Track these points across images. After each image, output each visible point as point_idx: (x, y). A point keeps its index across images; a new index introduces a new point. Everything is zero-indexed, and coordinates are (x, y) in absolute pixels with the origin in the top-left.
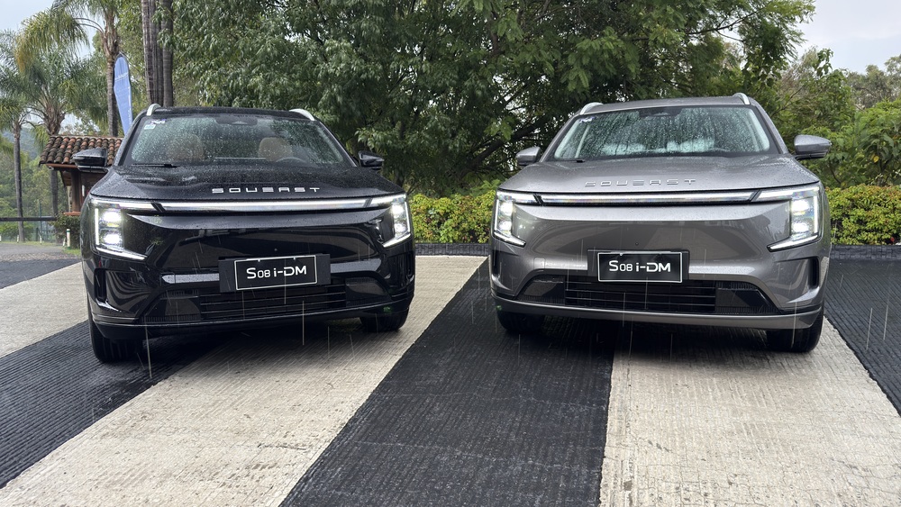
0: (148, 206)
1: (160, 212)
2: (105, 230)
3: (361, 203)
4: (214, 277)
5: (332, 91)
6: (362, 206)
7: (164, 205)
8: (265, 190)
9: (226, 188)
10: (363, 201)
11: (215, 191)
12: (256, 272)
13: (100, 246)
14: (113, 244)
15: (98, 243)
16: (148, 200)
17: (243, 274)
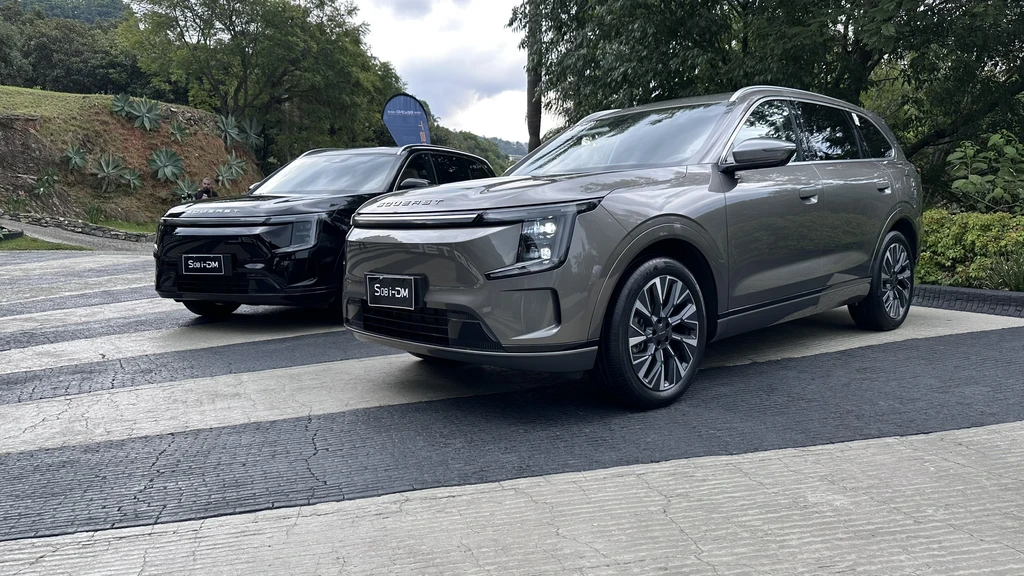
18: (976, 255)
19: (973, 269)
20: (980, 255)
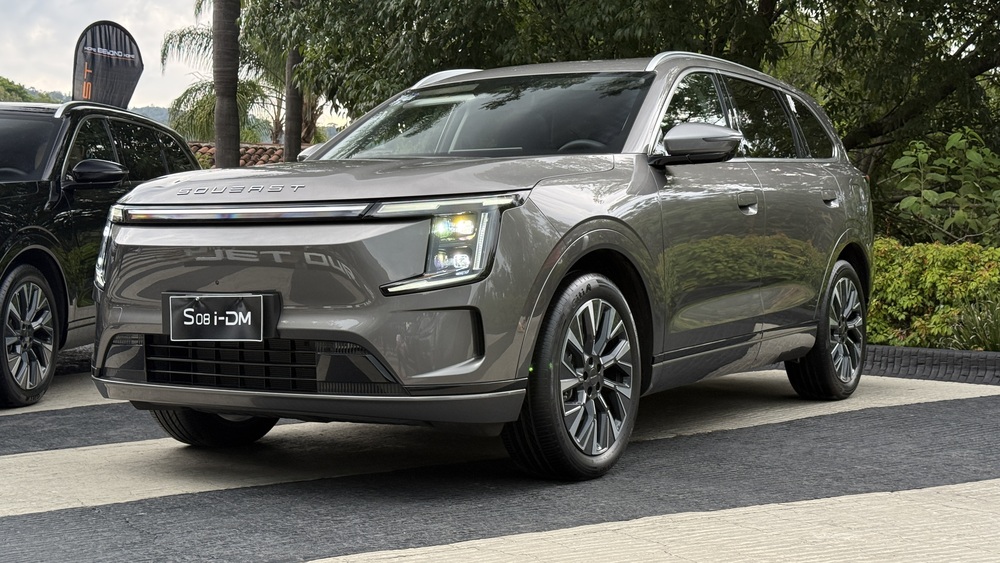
18: (937, 303)
19: (935, 324)
20: (944, 304)
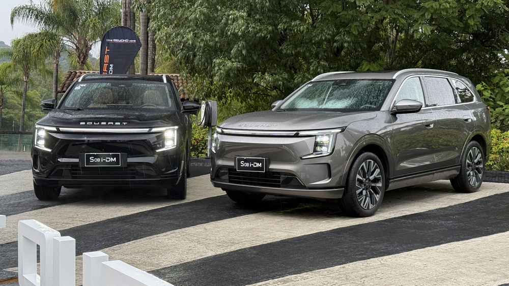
0: (54, 129)
1: (58, 132)
2: (39, 138)
3: (147, 130)
4: (77, 160)
5: (239, 47)
6: (146, 132)
7: (61, 129)
8: (102, 123)
9: (86, 122)
10: (148, 129)
11: (81, 123)
12: (94, 159)
13: (36, 145)
14: (41, 145)
15: (35, 144)
16: (55, 126)
17: (88, 160)
